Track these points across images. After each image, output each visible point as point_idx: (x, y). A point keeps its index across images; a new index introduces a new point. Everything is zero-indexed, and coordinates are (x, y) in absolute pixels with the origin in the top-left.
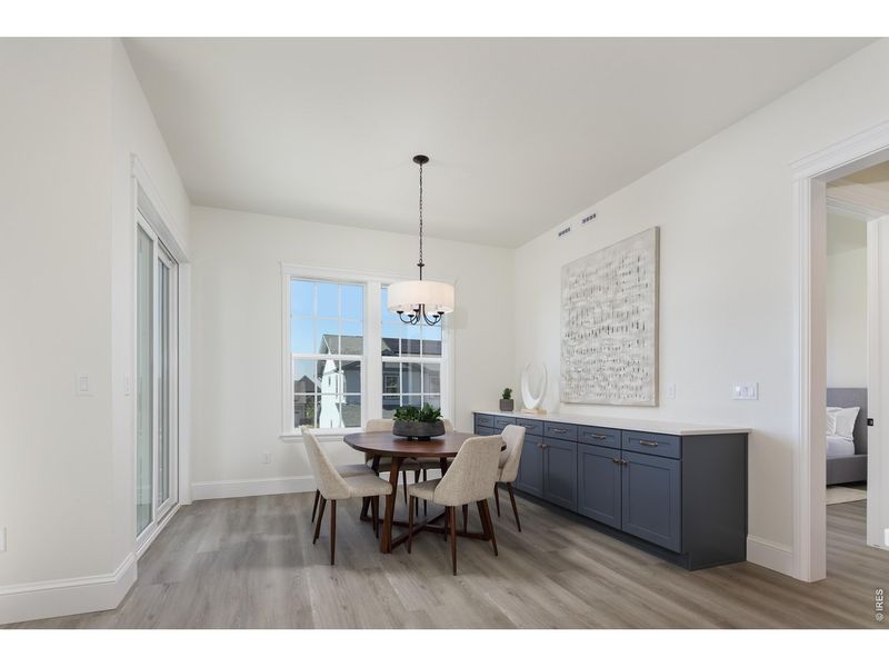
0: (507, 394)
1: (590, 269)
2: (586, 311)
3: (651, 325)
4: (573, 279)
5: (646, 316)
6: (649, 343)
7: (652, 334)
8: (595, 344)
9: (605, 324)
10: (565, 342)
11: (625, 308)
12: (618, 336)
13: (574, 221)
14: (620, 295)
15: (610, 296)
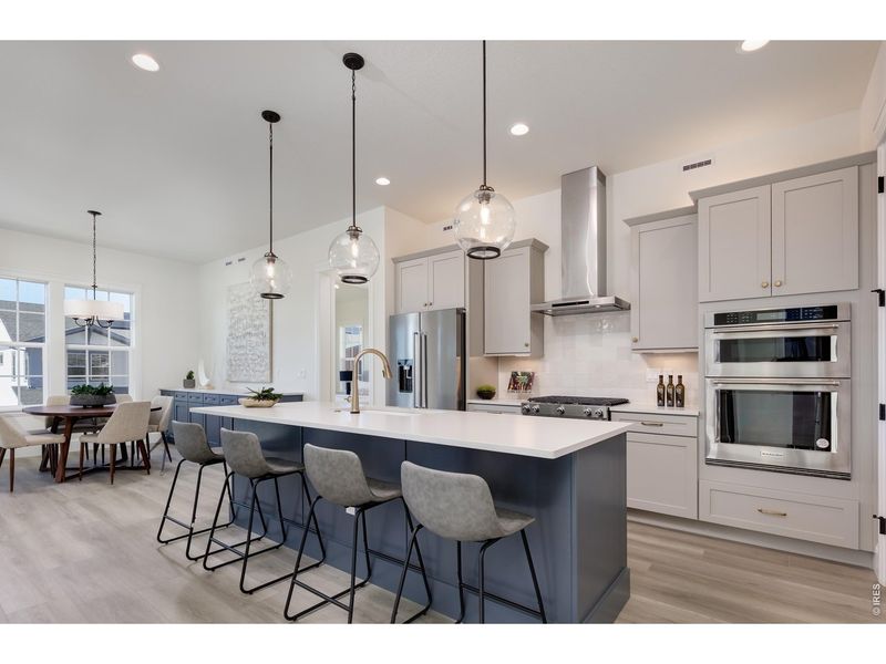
0: (190, 376)
1: (241, 294)
2: (239, 320)
3: (268, 335)
4: (232, 298)
5: (266, 329)
6: (268, 345)
7: (268, 340)
8: (244, 343)
9: (248, 330)
10: (228, 340)
11: (257, 323)
12: (253, 339)
13: (234, 259)
14: (255, 314)
15: (250, 313)
